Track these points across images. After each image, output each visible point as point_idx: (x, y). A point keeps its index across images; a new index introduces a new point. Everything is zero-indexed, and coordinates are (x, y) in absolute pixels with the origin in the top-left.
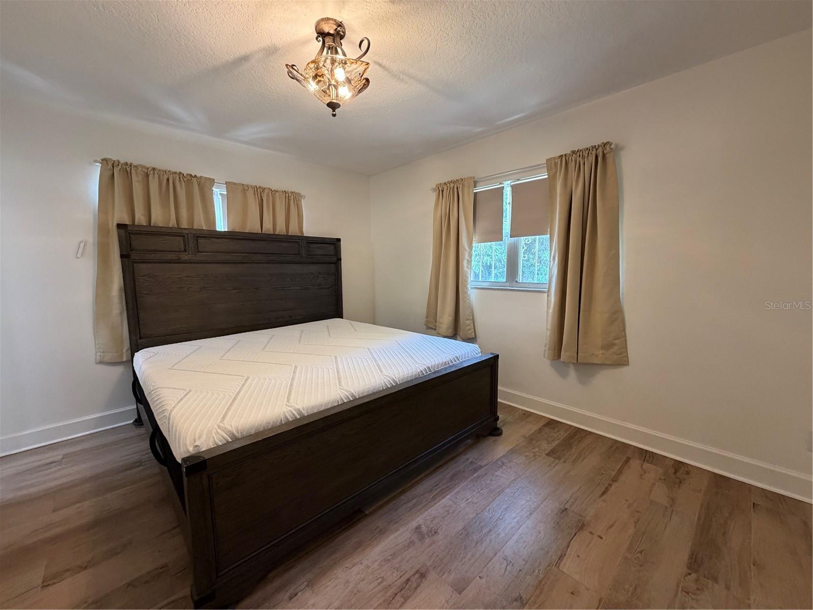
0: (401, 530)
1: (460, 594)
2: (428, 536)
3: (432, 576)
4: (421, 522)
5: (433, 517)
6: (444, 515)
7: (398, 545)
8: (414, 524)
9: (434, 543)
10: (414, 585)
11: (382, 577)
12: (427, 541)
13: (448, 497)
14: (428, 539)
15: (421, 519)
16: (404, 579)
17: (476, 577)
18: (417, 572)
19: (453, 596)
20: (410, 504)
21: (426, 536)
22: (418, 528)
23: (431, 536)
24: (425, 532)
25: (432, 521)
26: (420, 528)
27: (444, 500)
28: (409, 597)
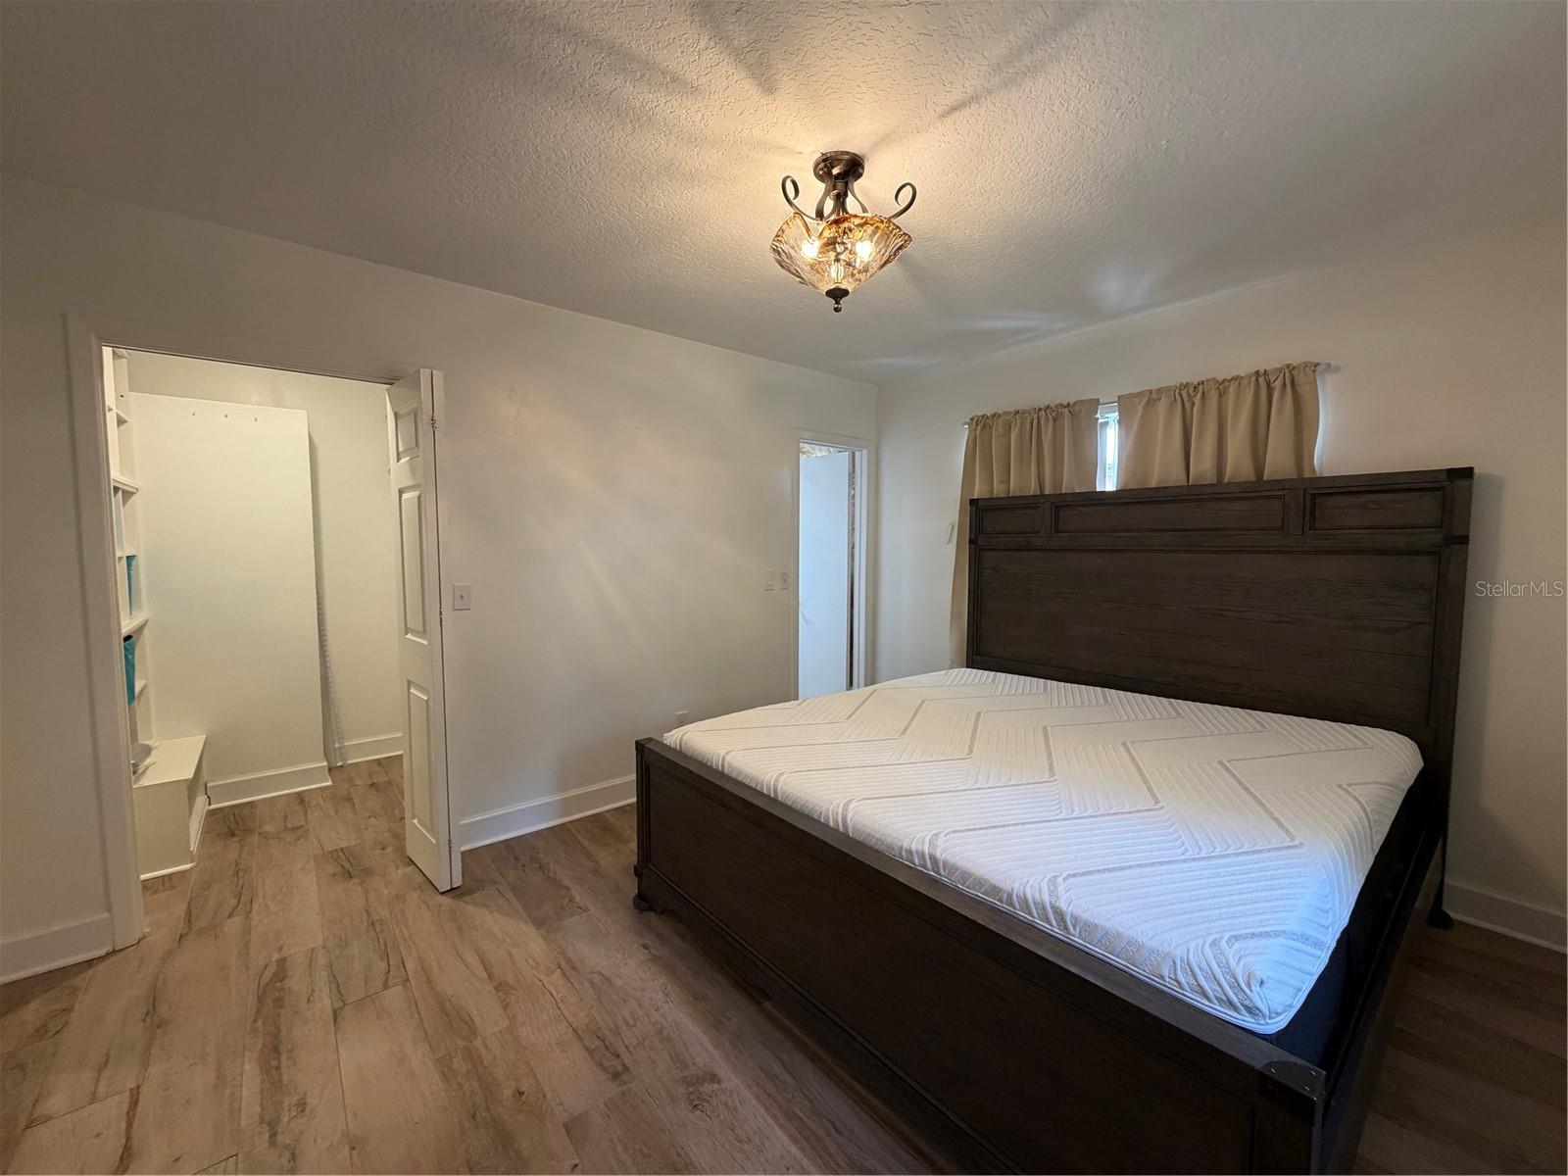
0: (716, 1054)
1: (565, 1125)
2: (692, 1093)
3: (612, 1090)
4: (725, 1084)
5: (735, 1109)
6: (738, 1131)
7: (685, 1046)
8: (724, 1070)
9: (673, 1100)
10: (606, 1064)
11: (635, 1026)
12: (682, 1090)
13: (794, 1149)
14: (684, 1091)
15: (733, 1082)
16: (622, 1051)
17: (580, 1158)
18: (626, 1068)
19: (564, 1114)
20: (777, 1068)
21: (691, 1089)
22: (714, 1078)
23: (689, 1098)
24: (702, 1089)
25: (726, 1105)
26: (713, 1082)
27: (785, 1139)
28: (592, 1057)
